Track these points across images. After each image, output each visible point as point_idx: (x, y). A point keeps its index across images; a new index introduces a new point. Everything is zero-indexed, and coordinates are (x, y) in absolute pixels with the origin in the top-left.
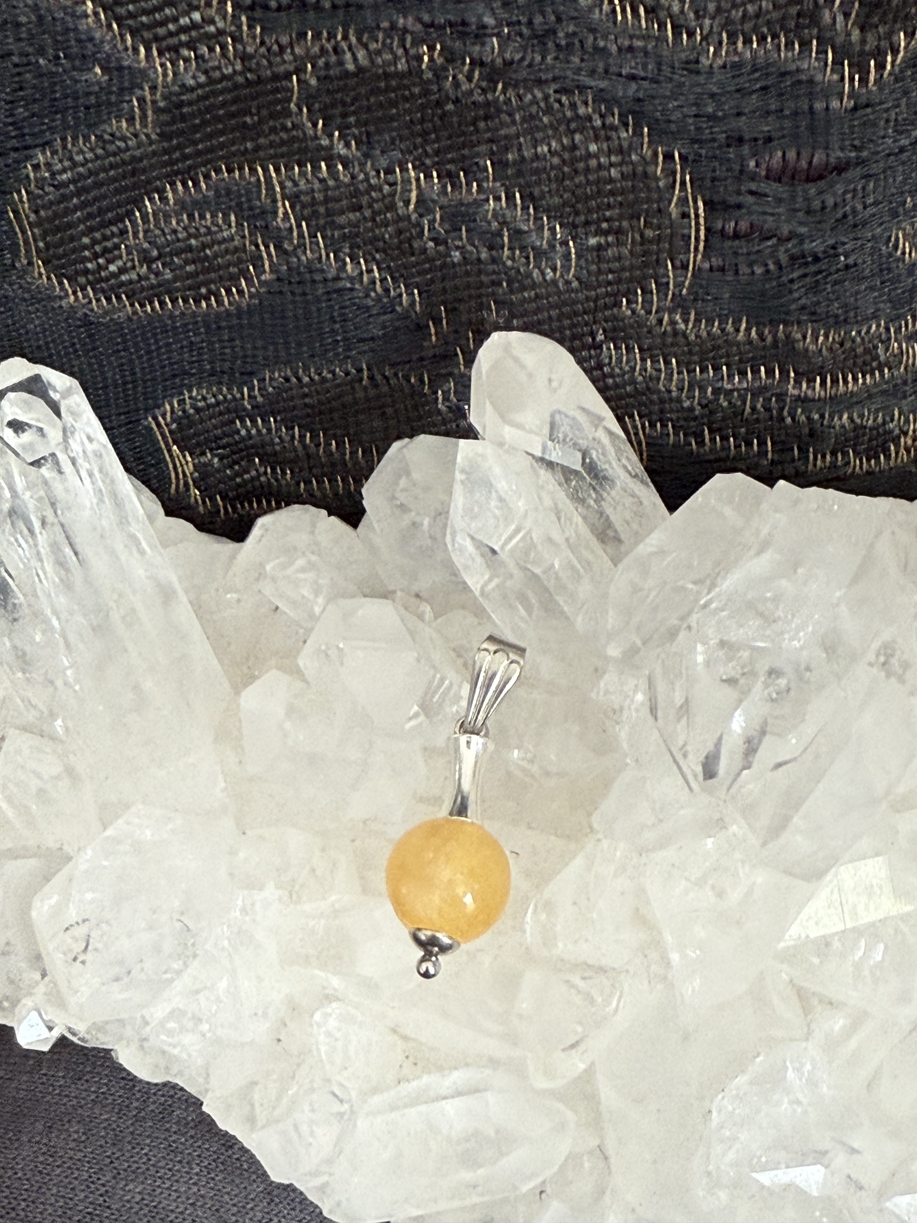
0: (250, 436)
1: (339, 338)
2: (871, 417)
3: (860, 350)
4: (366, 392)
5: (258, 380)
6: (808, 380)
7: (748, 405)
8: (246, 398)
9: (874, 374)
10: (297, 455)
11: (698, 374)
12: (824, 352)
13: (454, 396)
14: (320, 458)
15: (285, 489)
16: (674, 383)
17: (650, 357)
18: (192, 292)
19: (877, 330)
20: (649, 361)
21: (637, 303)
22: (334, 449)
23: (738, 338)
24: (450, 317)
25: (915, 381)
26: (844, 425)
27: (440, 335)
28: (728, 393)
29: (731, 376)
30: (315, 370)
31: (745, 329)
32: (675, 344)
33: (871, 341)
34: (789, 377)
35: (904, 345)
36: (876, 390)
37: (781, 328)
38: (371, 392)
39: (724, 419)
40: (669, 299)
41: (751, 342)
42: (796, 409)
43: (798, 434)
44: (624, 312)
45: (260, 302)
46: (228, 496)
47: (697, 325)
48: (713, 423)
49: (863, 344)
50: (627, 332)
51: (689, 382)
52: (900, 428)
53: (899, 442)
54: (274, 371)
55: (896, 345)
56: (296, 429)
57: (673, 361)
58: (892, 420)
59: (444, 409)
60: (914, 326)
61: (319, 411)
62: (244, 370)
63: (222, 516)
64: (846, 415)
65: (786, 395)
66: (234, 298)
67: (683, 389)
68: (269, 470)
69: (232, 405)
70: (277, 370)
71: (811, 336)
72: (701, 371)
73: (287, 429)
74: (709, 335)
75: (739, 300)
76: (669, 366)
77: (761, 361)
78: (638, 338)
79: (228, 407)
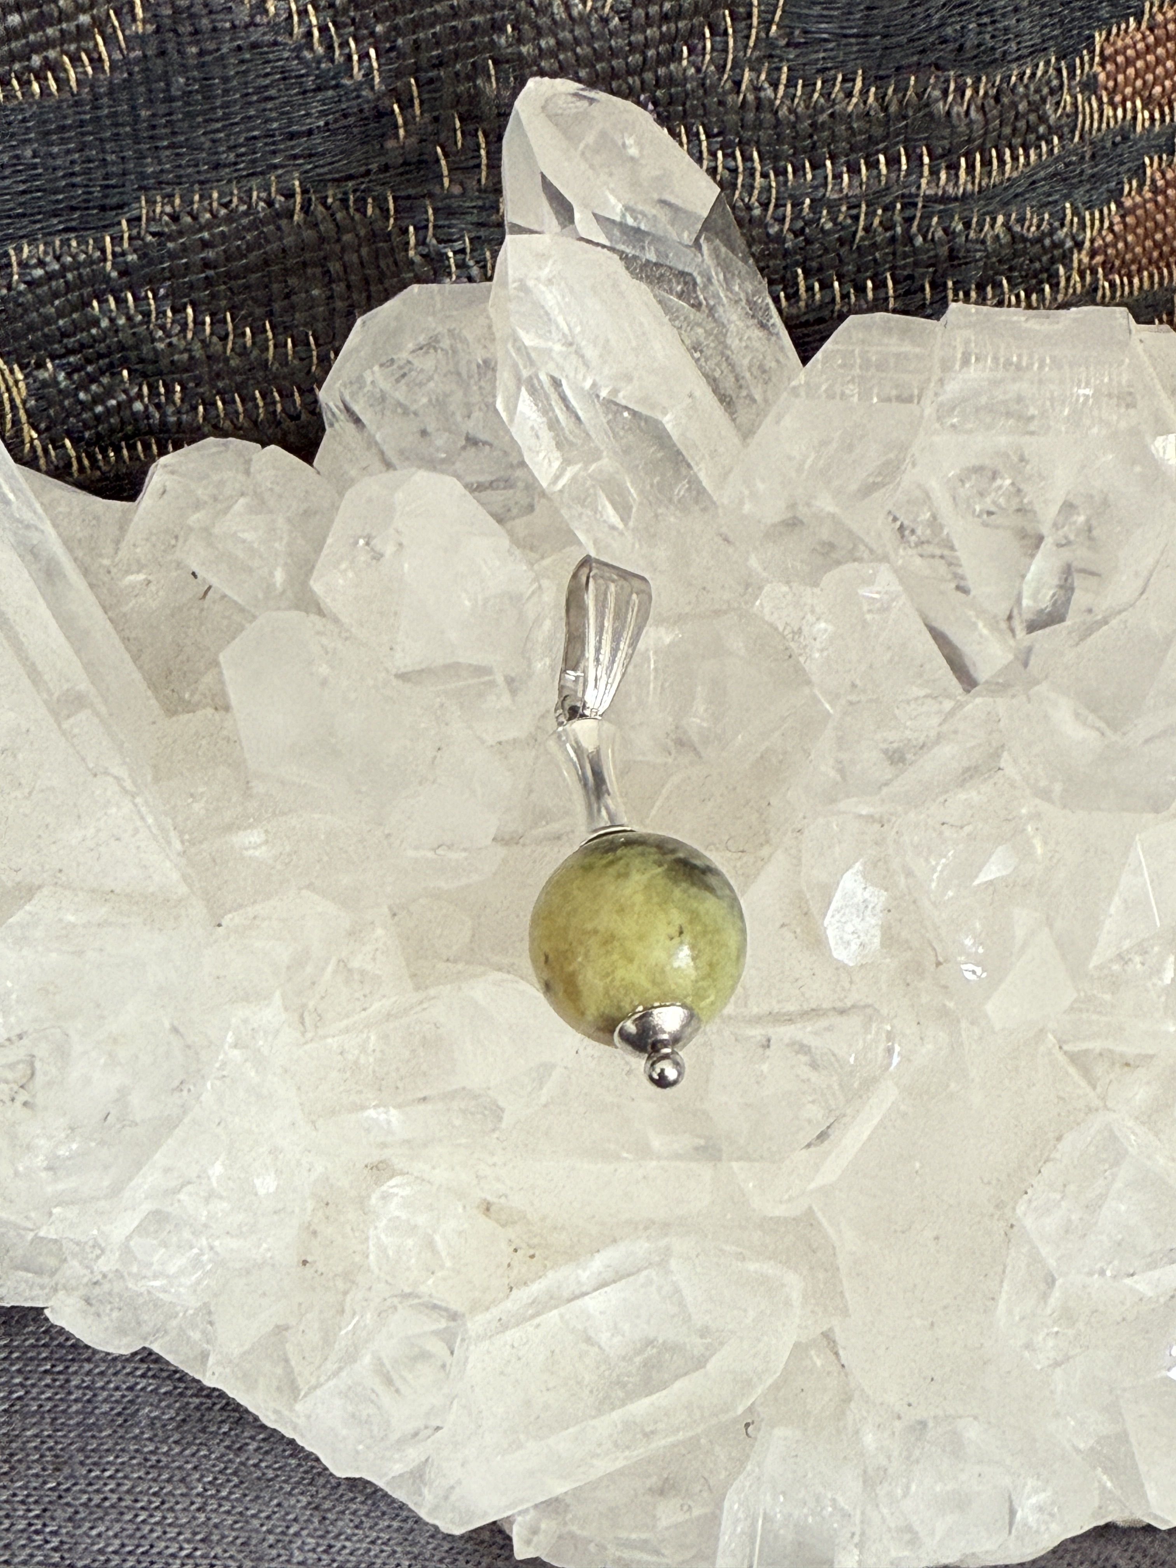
0: (114, 328)
1: (256, 133)
2: (1035, 221)
3: (1022, 107)
4: (299, 234)
5: (129, 221)
6: (948, 168)
7: (862, 223)
8: (110, 257)
9: (1040, 147)
10: (191, 358)
11: (790, 176)
12: (973, 114)
13: (434, 235)
14: (227, 360)
15: (173, 419)
16: (756, 192)
17: (721, 148)
18: (17, 66)
19: (1046, 72)
20: (720, 154)
21: (704, 55)
22: (249, 343)
23: (850, 108)
24: (425, 96)
25: (1093, 157)
26: (997, 237)
27: (411, 127)
28: (833, 207)
29: (838, 176)
30: (220, 197)
31: (861, 92)
32: (758, 125)
33: (1038, 91)
34: (922, 164)
35: (1080, 97)
36: (1042, 174)
37: (912, 82)
38: (308, 234)
39: (826, 251)
40: (751, 44)
41: (868, 114)
42: (930, 218)
43: (932, 261)
44: (685, 70)
45: (130, 74)
46: (82, 439)
47: (792, 90)
48: (812, 259)
49: (1026, 96)
50: (688, 103)
51: (778, 192)
52: (1073, 238)
53: (1071, 261)
54: (155, 202)
55: (1068, 98)
56: (190, 310)
57: (755, 155)
58: (1062, 225)
59: (418, 259)
60: (1091, 66)
61: (227, 274)
62: (108, 201)
63: (76, 475)
64: (1000, 219)
65: (917, 196)
66: (86, 73)
67: (768, 204)
68: (145, 390)
69: (85, 271)
70: (159, 199)
71: (955, 91)
72: (794, 172)
73: (175, 311)
74: (807, 107)
75: (853, 40)
76: (749, 164)
77: (881, 146)
78: (705, 115)
79: (80, 275)
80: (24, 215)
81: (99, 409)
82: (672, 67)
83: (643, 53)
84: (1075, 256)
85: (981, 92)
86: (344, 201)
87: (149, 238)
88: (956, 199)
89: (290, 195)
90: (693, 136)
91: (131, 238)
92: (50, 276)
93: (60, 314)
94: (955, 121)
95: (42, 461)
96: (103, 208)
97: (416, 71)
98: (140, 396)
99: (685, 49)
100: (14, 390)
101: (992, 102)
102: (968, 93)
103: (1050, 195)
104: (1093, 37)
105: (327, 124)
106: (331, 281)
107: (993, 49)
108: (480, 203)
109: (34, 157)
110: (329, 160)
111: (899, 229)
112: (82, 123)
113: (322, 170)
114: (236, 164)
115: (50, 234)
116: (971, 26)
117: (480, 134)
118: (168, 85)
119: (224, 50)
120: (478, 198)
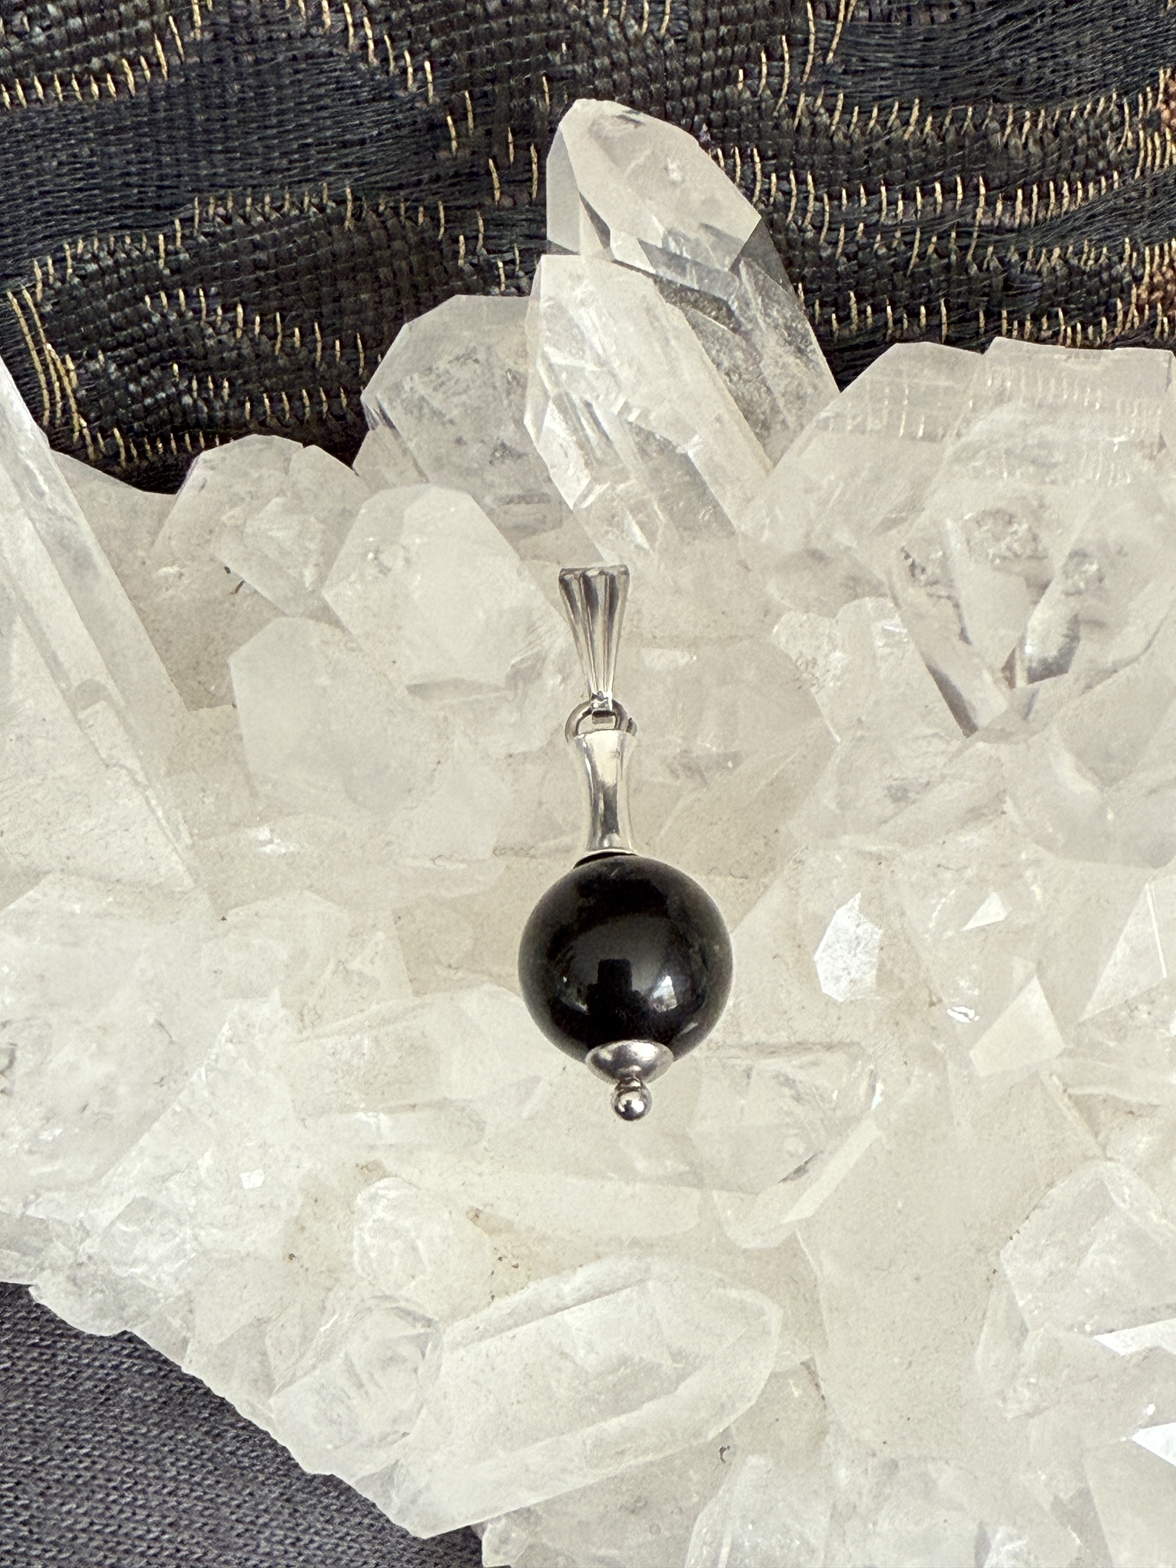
0: (165, 323)
1: (310, 140)
2: (1092, 255)
3: (1082, 141)
4: (351, 239)
5: (181, 220)
6: (1005, 199)
7: (916, 251)
8: (162, 254)
9: (1099, 182)
10: (240, 355)
11: (844, 201)
12: (1032, 148)
13: (484, 246)
14: (275, 359)
15: (220, 414)
16: (809, 215)
17: (776, 171)
18: (77, 68)
19: (1106, 108)
20: (774, 177)
21: (759, 78)
22: (298, 344)
23: (906, 137)
24: (479, 110)
25: (1155, 193)
26: (1054, 269)
27: (464, 140)
28: (887, 232)
29: (892, 203)
30: (272, 202)
31: (918, 122)
32: (813, 150)
33: (1098, 126)
34: (978, 194)
35: (1141, 134)
36: (1101, 208)
37: (970, 114)
38: (358, 240)
39: (879, 276)
40: (808, 69)
41: (925, 142)
42: (986, 248)
43: (987, 290)
44: (740, 93)
45: (187, 80)
46: (131, 429)
47: (847, 117)
48: (864, 284)
49: (1087, 131)
50: (743, 128)
51: (831, 215)
52: (1132, 272)
53: (1130, 296)
54: (208, 204)
55: (1130, 135)
56: (240, 309)
57: (810, 178)
58: (1121, 260)
59: (467, 268)
60: (1155, 104)
61: (276, 276)
62: (160, 202)
63: (124, 464)
64: (1057, 252)
65: (973, 225)
66: (144, 77)
67: (821, 228)
68: (195, 384)
69: (139, 268)
70: (212, 201)
71: (1014, 122)
72: (849, 196)
73: (225, 310)
74: (863, 133)
75: (910, 70)
76: (803, 187)
77: (939, 174)
78: (760, 138)
79: (133, 271)
80: (79, 212)
81: (149, 401)
82: (727, 90)
83: (699, 75)
84: (1134, 291)
85: (1040, 125)
86: (396, 210)
87: (202, 238)
88: (1011, 230)
89: (342, 202)
90: (746, 158)
91: (184, 237)
92: (103, 272)
93: (112, 308)
94: (1012, 152)
95: (91, 450)
96: (158, 208)
97: (470, 84)
98: (189, 390)
99: (741, 72)
100: (66, 380)
101: (1051, 135)
102: (1027, 126)
103: (1107, 230)
104: (1157, 74)
105: (380, 134)
106: (381, 287)
107: (1053, 83)
108: (531, 216)
109: (91, 156)
110: (382, 169)
111: (953, 257)
112: (140, 125)
113: (373, 179)
114: (289, 169)
115: (104, 231)
116: (1031, 60)
117: (532, 148)
118: (224, 90)
119: (281, 58)
120: (528, 211)
